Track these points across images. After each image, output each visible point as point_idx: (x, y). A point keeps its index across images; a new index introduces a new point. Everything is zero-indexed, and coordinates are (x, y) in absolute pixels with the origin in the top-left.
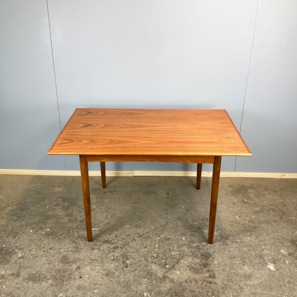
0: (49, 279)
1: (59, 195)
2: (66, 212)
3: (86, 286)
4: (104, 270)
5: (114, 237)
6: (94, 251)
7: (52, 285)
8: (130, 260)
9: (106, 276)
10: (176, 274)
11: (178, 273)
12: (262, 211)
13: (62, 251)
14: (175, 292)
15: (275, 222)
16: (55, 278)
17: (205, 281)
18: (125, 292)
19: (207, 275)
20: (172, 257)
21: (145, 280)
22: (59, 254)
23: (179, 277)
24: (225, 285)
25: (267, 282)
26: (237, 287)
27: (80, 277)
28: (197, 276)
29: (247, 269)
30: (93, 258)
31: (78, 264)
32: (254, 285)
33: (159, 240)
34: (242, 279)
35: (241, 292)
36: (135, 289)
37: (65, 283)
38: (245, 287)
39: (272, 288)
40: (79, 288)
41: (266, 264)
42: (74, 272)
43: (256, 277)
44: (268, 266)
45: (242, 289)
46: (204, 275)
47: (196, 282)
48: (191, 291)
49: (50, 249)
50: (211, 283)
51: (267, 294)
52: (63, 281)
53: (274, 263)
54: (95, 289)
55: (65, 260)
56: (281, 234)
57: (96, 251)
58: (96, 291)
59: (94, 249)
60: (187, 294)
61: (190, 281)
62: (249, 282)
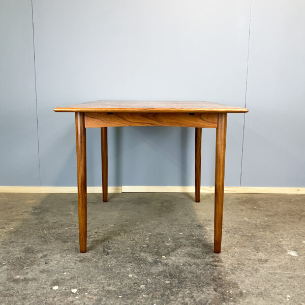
0: (4, 265)
1: (30, 205)
2: (37, 217)
3: (52, 270)
4: (77, 257)
5: (94, 233)
6: (67, 244)
7: (7, 270)
8: (113, 249)
9: (80, 262)
10: (171, 260)
11: (173, 258)
12: (276, 214)
13: (26, 244)
14: (170, 273)
15: (293, 222)
16: (13, 264)
17: (208, 264)
18: (103, 274)
19: (211, 260)
20: (166, 247)
21: (131, 264)
22: (22, 246)
23: (175, 262)
24: (235, 267)
25: (289, 264)
26: (250, 269)
27: (46, 263)
28: (198, 261)
29: (261, 255)
30: (66, 248)
31: (45, 253)
32: (271, 267)
33: (151, 235)
34: (255, 263)
35: (256, 272)
36: (117, 272)
37: (25, 268)
38: (261, 269)
39: (295, 270)
40: (42, 272)
41: (286, 251)
42: (39, 259)
43: (274, 261)
44: (288, 253)
45: (256, 270)
46: (207, 260)
47: (197, 265)
48: (191, 272)
49: (11, 242)
50: (216, 266)
51: (289, 274)
52: (24, 266)
53: (296, 251)
54: (64, 272)
55: (28, 250)
56: (302, 230)
57: (69, 244)
58: (65, 273)
59: (67, 242)
60: (185, 275)
61: (190, 265)
62: (265, 265)
